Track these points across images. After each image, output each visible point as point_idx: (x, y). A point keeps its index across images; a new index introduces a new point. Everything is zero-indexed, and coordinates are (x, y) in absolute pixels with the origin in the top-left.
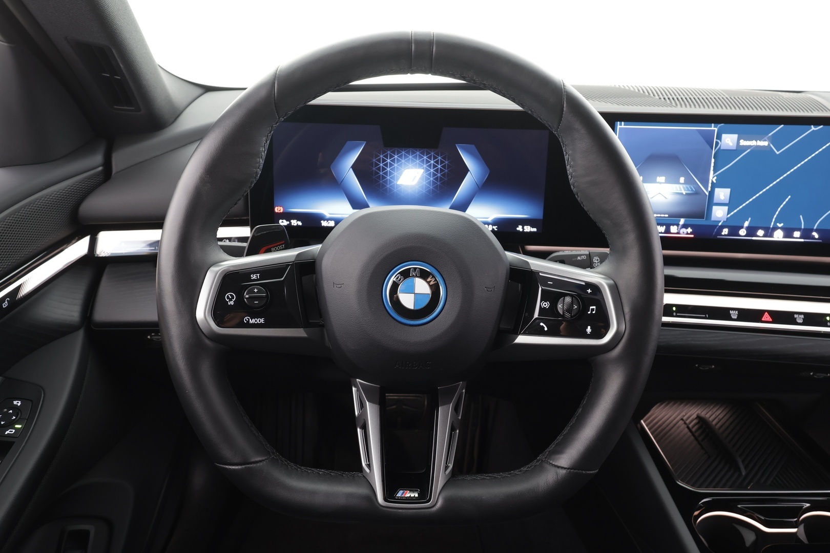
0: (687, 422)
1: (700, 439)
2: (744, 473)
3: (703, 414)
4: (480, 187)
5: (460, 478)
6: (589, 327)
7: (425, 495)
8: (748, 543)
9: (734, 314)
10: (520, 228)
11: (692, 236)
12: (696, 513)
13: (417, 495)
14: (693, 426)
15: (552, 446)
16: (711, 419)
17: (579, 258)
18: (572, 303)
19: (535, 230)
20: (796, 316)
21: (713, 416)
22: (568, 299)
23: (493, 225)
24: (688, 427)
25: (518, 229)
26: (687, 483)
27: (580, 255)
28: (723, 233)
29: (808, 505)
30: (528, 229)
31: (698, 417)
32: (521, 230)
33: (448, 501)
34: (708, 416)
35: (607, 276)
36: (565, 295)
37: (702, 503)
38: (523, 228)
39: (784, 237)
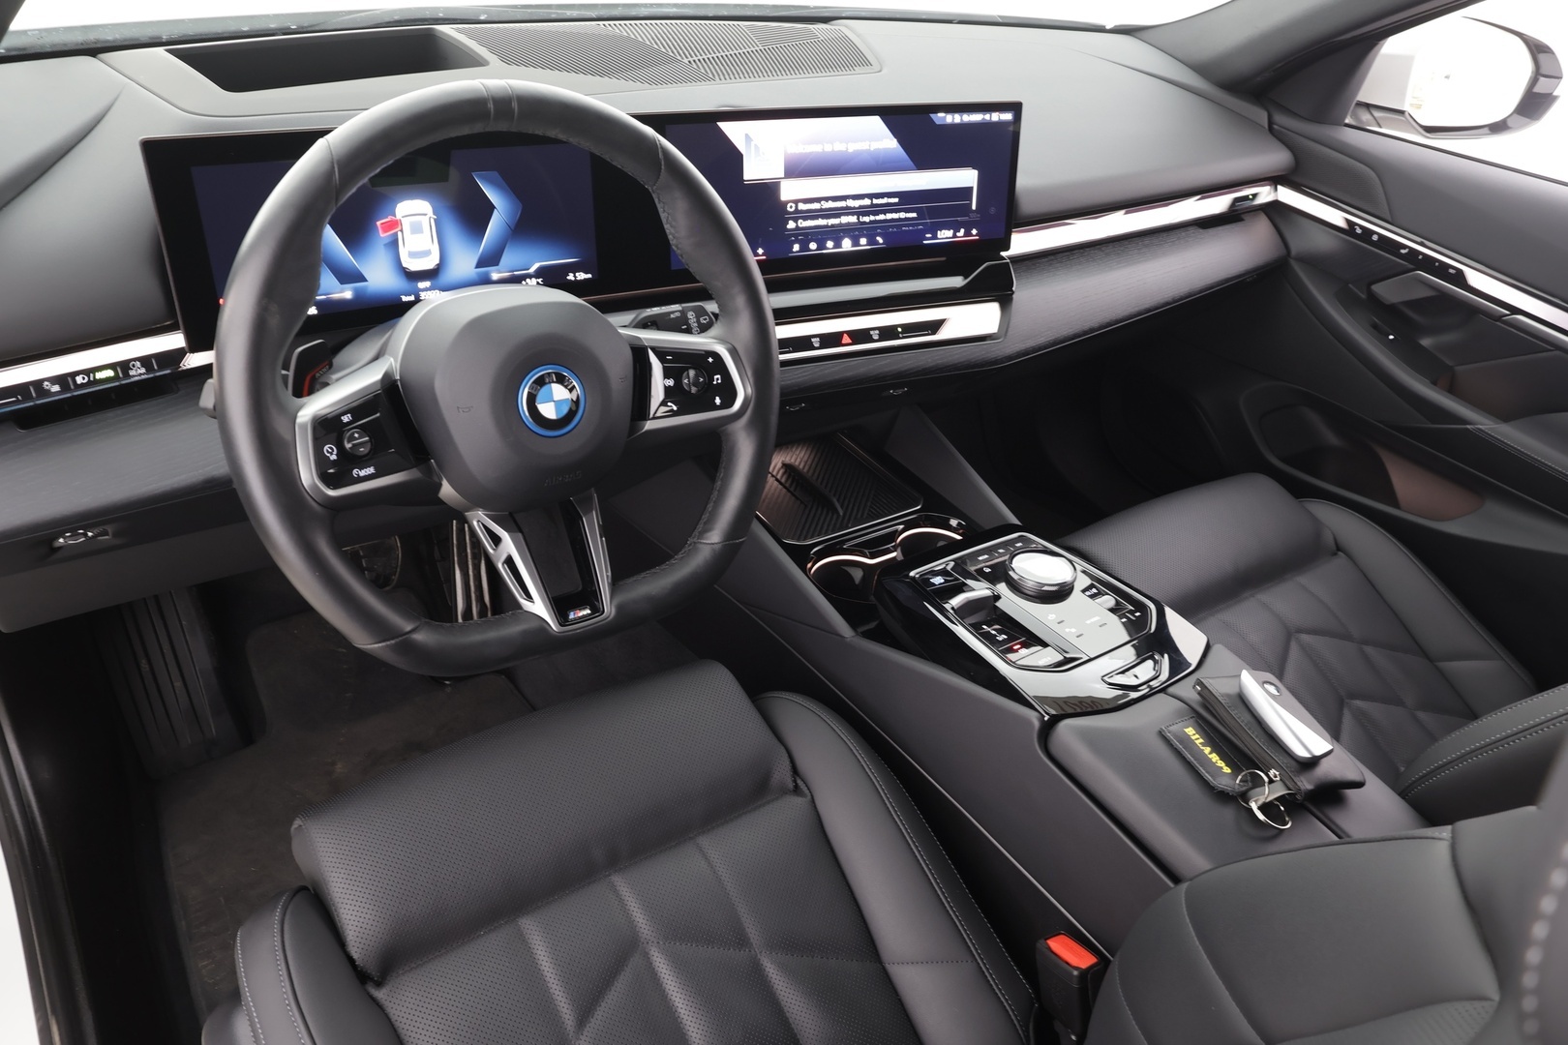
0: (774, 473)
1: (792, 489)
2: (841, 514)
3: (788, 460)
4: (513, 228)
5: (621, 583)
6: (717, 398)
7: (597, 610)
8: (857, 581)
9: (816, 342)
10: (571, 277)
11: (764, 257)
12: (809, 565)
13: (589, 612)
14: (782, 477)
15: (700, 527)
16: (797, 463)
17: (672, 316)
18: (697, 376)
19: (590, 276)
20: (872, 332)
21: (799, 460)
22: (692, 373)
23: (537, 278)
24: (777, 480)
25: (568, 278)
26: (793, 539)
27: (673, 312)
28: (794, 250)
29: (902, 527)
30: (581, 276)
31: (785, 465)
32: (573, 279)
33: (620, 608)
34: (793, 461)
35: (722, 340)
36: (687, 369)
37: (814, 554)
38: (575, 276)
39: (853, 246)
